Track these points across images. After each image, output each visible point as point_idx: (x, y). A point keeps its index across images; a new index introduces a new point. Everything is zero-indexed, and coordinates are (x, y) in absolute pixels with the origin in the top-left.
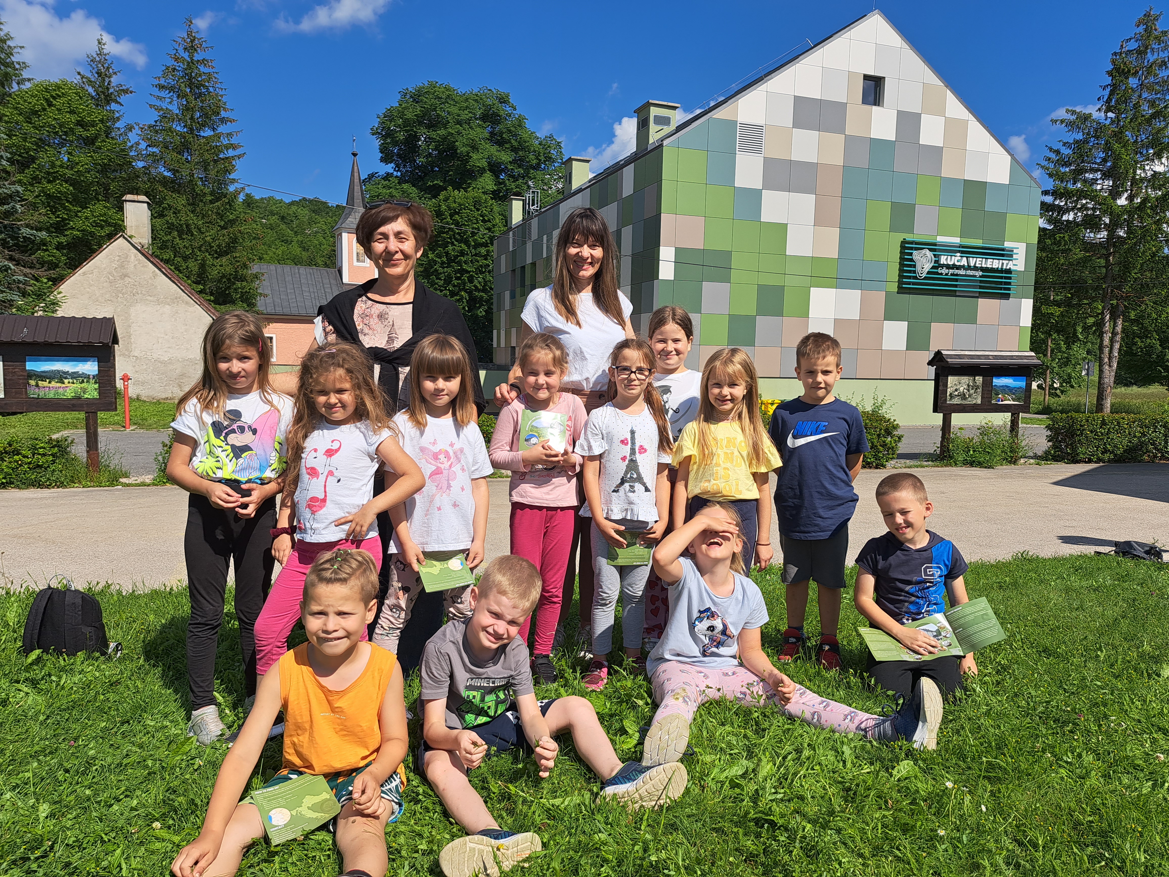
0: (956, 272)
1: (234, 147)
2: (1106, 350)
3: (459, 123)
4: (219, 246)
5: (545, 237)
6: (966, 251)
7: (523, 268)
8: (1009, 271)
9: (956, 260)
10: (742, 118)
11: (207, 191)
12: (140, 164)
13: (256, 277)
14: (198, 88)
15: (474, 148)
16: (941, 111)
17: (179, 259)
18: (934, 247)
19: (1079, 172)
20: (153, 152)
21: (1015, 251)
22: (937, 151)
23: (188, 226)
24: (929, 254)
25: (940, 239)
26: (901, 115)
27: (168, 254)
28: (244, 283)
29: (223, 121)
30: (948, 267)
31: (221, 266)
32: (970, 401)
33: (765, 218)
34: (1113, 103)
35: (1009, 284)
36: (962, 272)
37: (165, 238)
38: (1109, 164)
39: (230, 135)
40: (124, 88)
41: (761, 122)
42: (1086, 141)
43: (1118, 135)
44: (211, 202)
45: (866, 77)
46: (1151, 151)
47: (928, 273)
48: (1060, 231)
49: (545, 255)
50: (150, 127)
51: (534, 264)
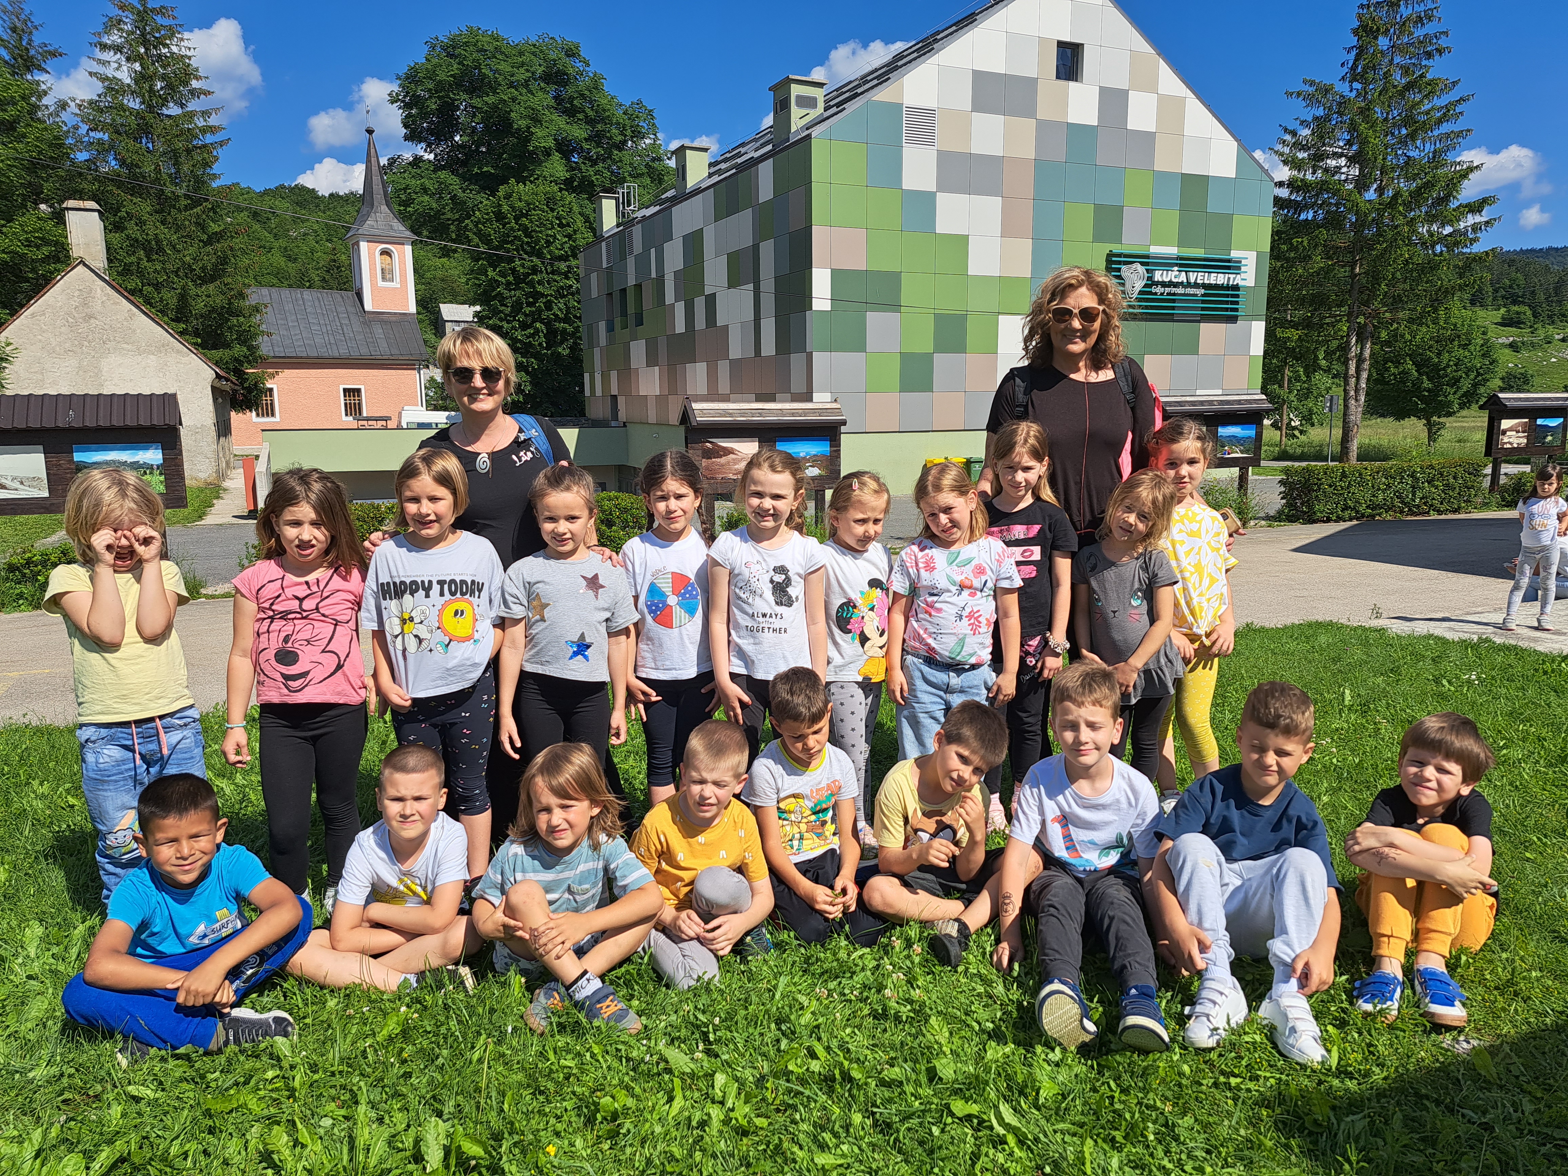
0: (1173, 290)
1: (212, 130)
2: (1353, 381)
3: (511, 85)
4: (203, 268)
5: (653, 250)
6: (1185, 264)
7: (624, 291)
8: (1236, 288)
9: (1174, 275)
10: (909, 100)
11: (181, 192)
12: (82, 156)
13: (256, 309)
14: (155, 47)
15: (536, 120)
16: (1151, 86)
17: (150, 289)
18: (1146, 260)
19: (1319, 157)
20: (99, 140)
21: (1244, 262)
22: (1148, 138)
23: (158, 242)
24: (1141, 269)
25: (1154, 250)
26: (1104, 92)
27: (134, 282)
28: (242, 319)
29: (194, 93)
30: (1164, 284)
31: (208, 296)
33: (942, 227)
34: (1359, 69)
35: (1237, 303)
36: (1180, 290)
37: (129, 260)
38: (1355, 148)
39: (206, 114)
40: (50, 48)
41: (933, 105)
42: (1327, 118)
43: (1366, 112)
44: (187, 208)
45: (1061, 44)
46: (1404, 131)
47: (1141, 293)
48: (1297, 234)
49: (654, 275)
50: (91, 102)
51: (638, 287)
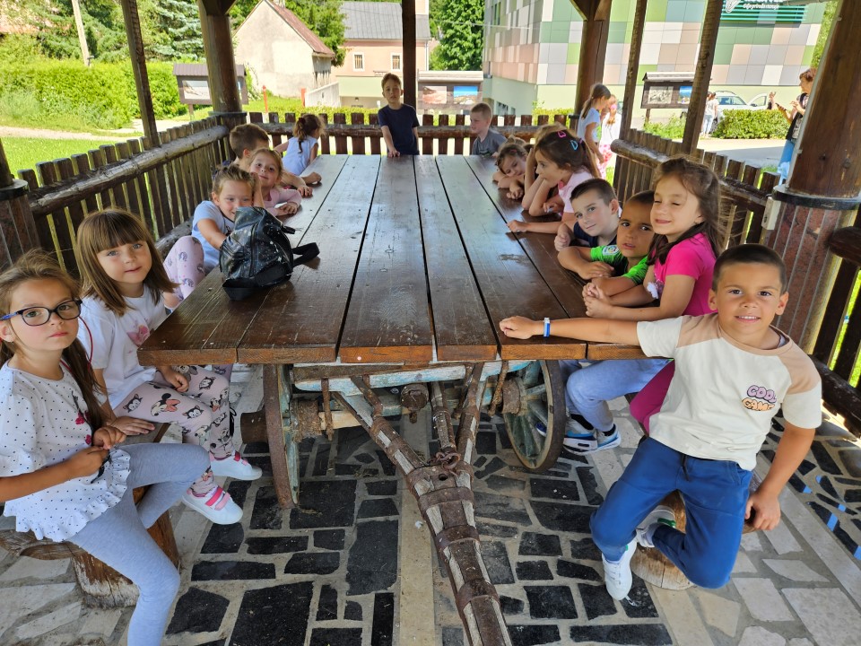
32: (663, 102)
35: (802, 13)
